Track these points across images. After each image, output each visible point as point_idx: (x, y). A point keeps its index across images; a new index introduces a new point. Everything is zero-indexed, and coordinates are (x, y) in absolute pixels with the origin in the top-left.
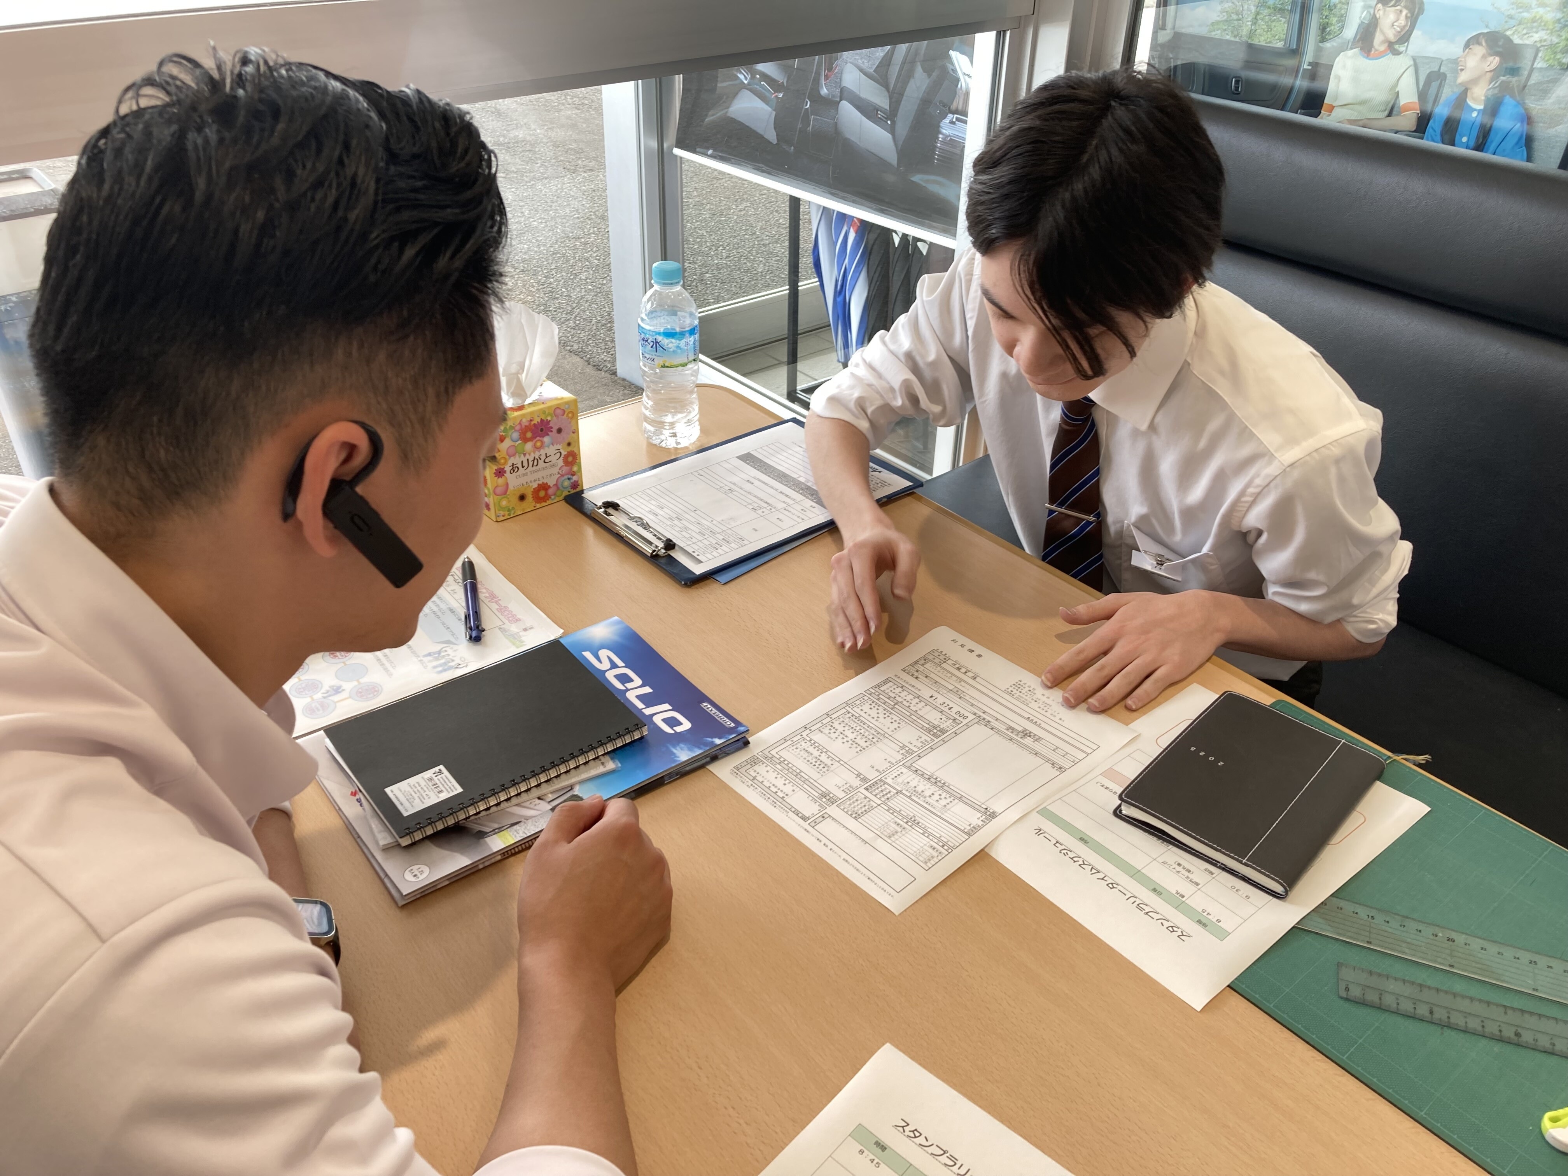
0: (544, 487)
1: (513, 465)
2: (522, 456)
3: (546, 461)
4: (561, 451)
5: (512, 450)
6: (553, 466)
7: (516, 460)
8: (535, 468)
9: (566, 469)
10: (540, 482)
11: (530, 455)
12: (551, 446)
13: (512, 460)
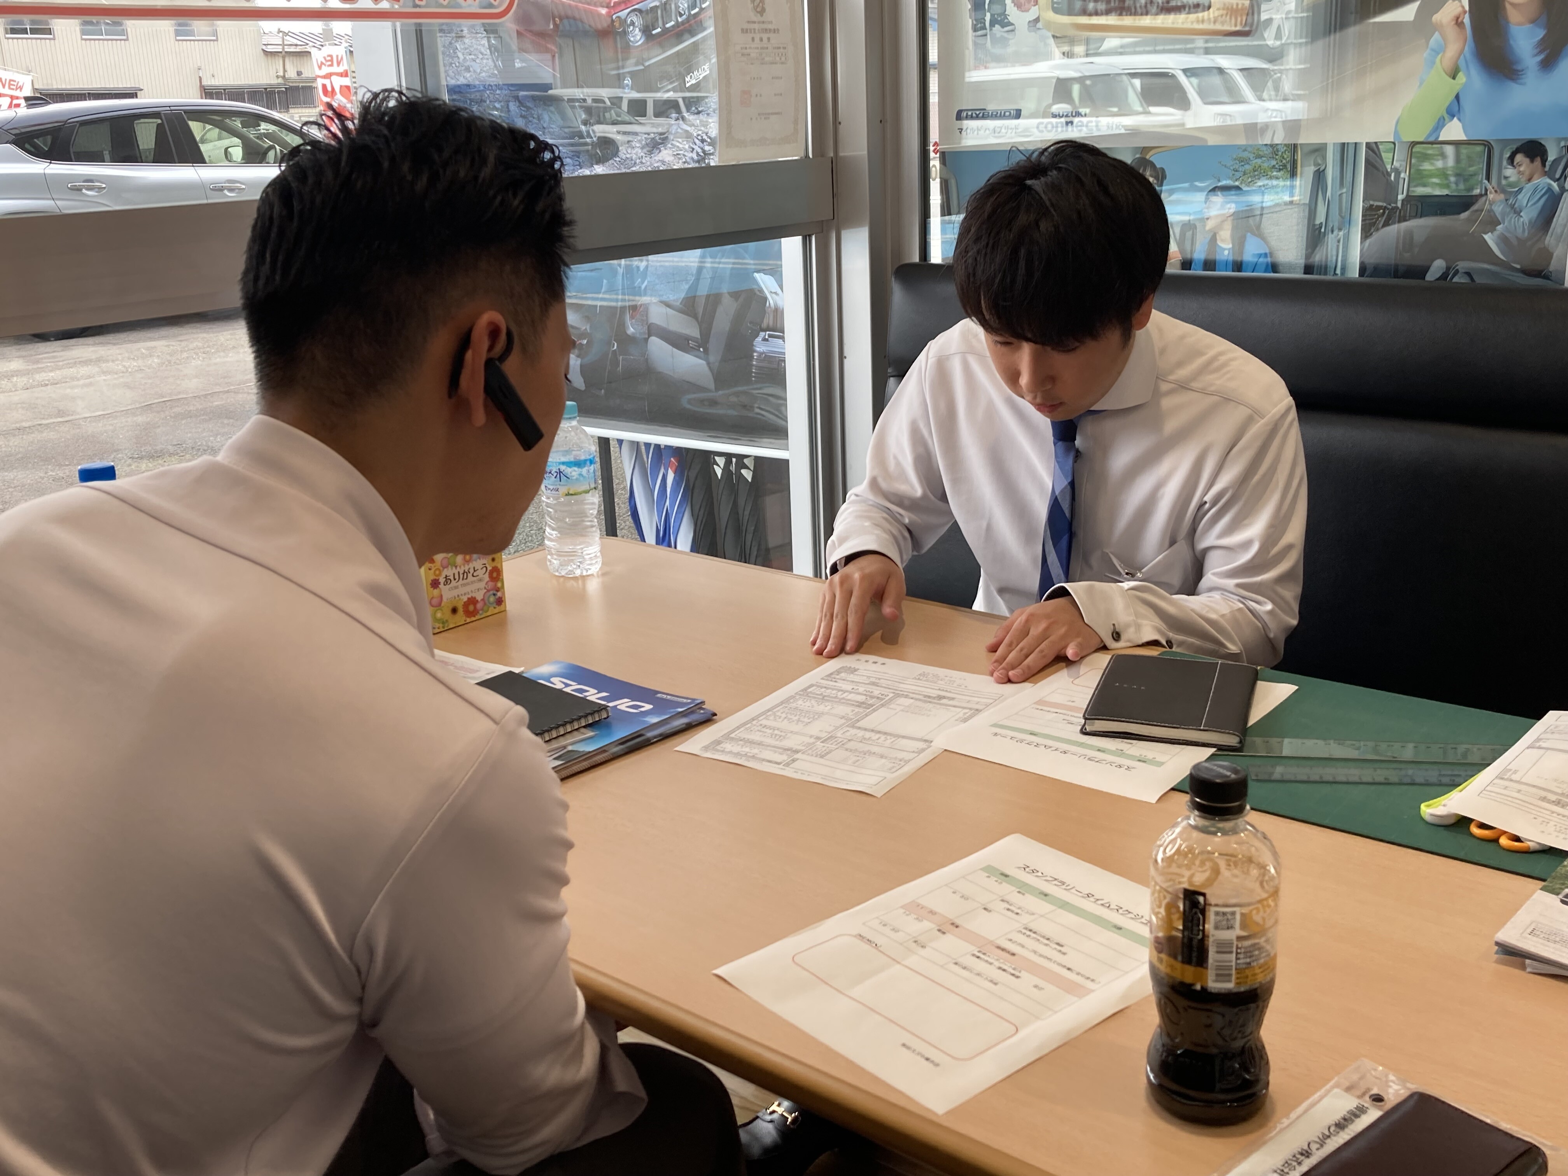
0: (472, 601)
1: (446, 576)
2: (454, 568)
3: (475, 575)
4: (487, 565)
5: (445, 562)
6: (480, 580)
7: (449, 572)
8: (465, 581)
9: (491, 584)
10: (470, 596)
11: (460, 567)
12: (478, 560)
13: (445, 572)
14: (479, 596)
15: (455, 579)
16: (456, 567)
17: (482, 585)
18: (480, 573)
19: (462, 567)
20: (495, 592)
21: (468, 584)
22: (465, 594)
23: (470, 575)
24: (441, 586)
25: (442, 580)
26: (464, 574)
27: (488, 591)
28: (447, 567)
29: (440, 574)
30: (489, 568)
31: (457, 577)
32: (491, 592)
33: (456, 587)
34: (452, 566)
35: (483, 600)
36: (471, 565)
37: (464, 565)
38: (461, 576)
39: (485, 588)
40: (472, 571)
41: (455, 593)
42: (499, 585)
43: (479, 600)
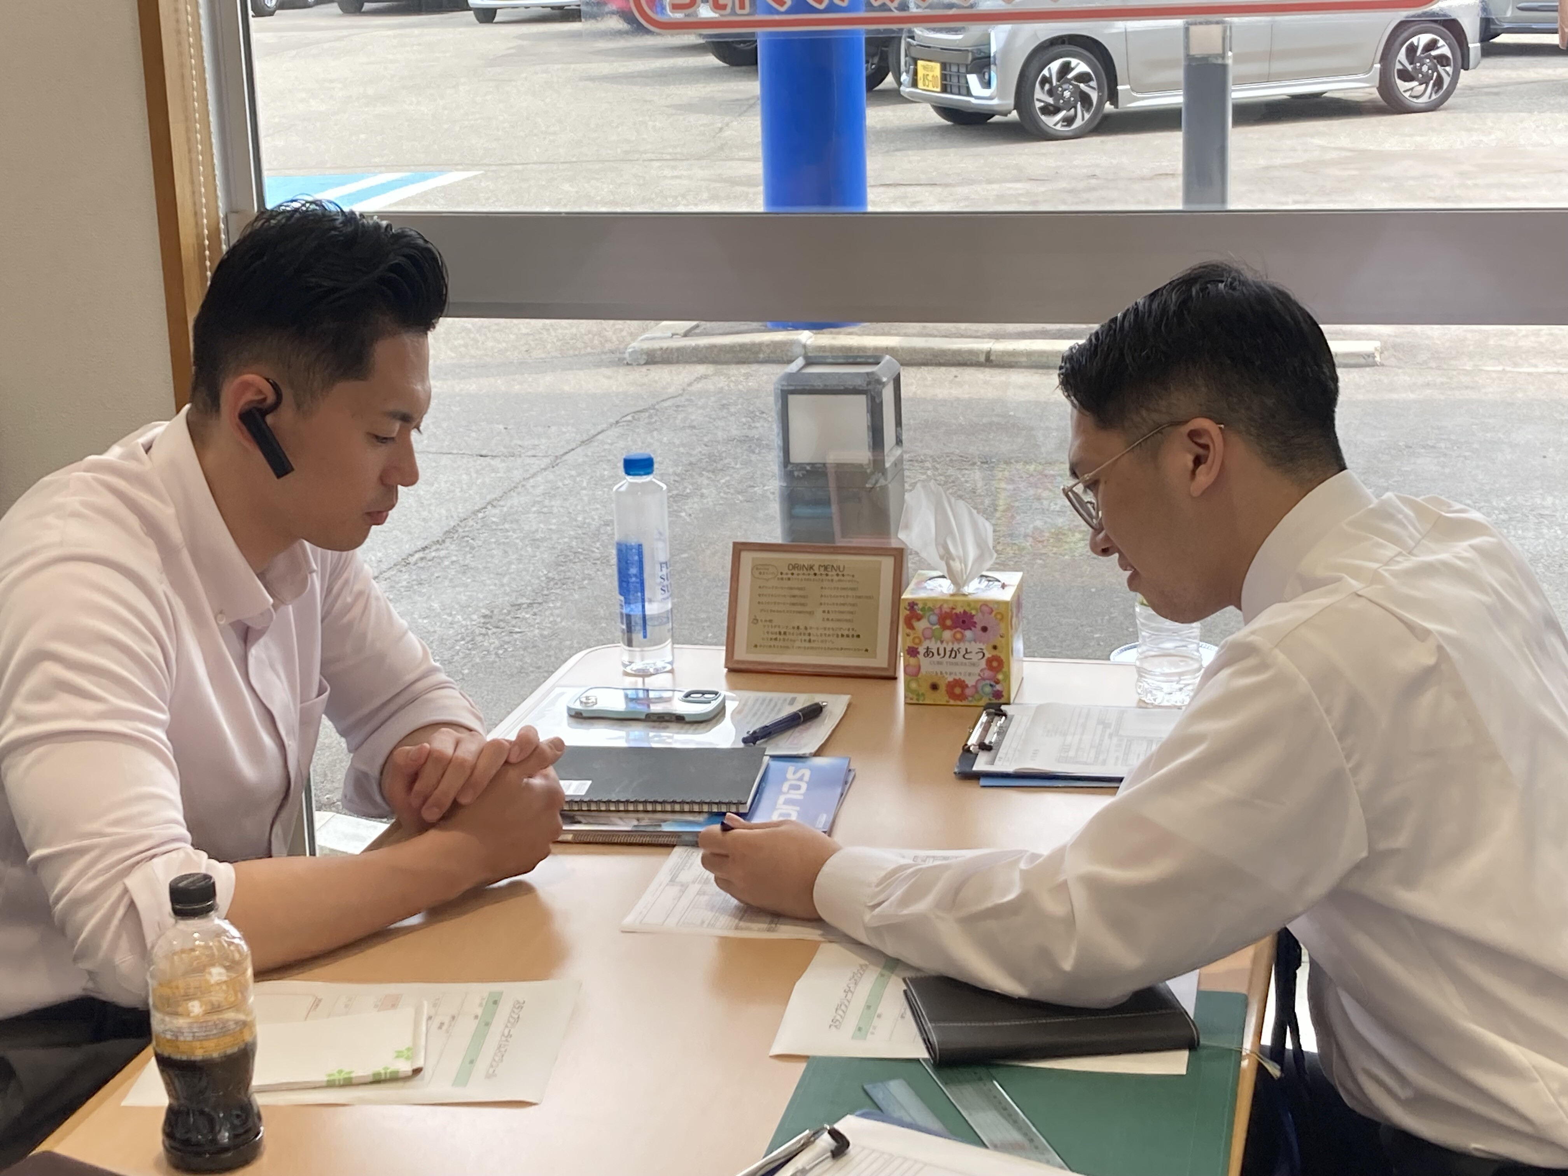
0: (960, 684)
1: (928, 648)
2: (939, 642)
3: (966, 656)
4: (985, 651)
5: (928, 633)
6: (974, 665)
7: (933, 645)
8: (951, 660)
9: (988, 673)
10: (957, 678)
11: (947, 643)
12: (973, 643)
13: (927, 643)
14: (970, 681)
15: (939, 654)
16: (942, 642)
17: (977, 670)
18: (975, 657)
19: (950, 644)
20: (992, 683)
21: (957, 664)
22: (951, 674)
23: (960, 656)
24: (921, 656)
25: (922, 650)
26: (951, 652)
27: (983, 679)
28: (930, 638)
29: (920, 643)
30: (987, 655)
31: (942, 652)
32: (988, 682)
33: (939, 663)
34: (936, 640)
35: (975, 687)
36: (963, 646)
37: (953, 643)
38: (948, 653)
39: (979, 675)
40: (963, 652)
41: (938, 669)
42: (1000, 677)
43: (970, 685)
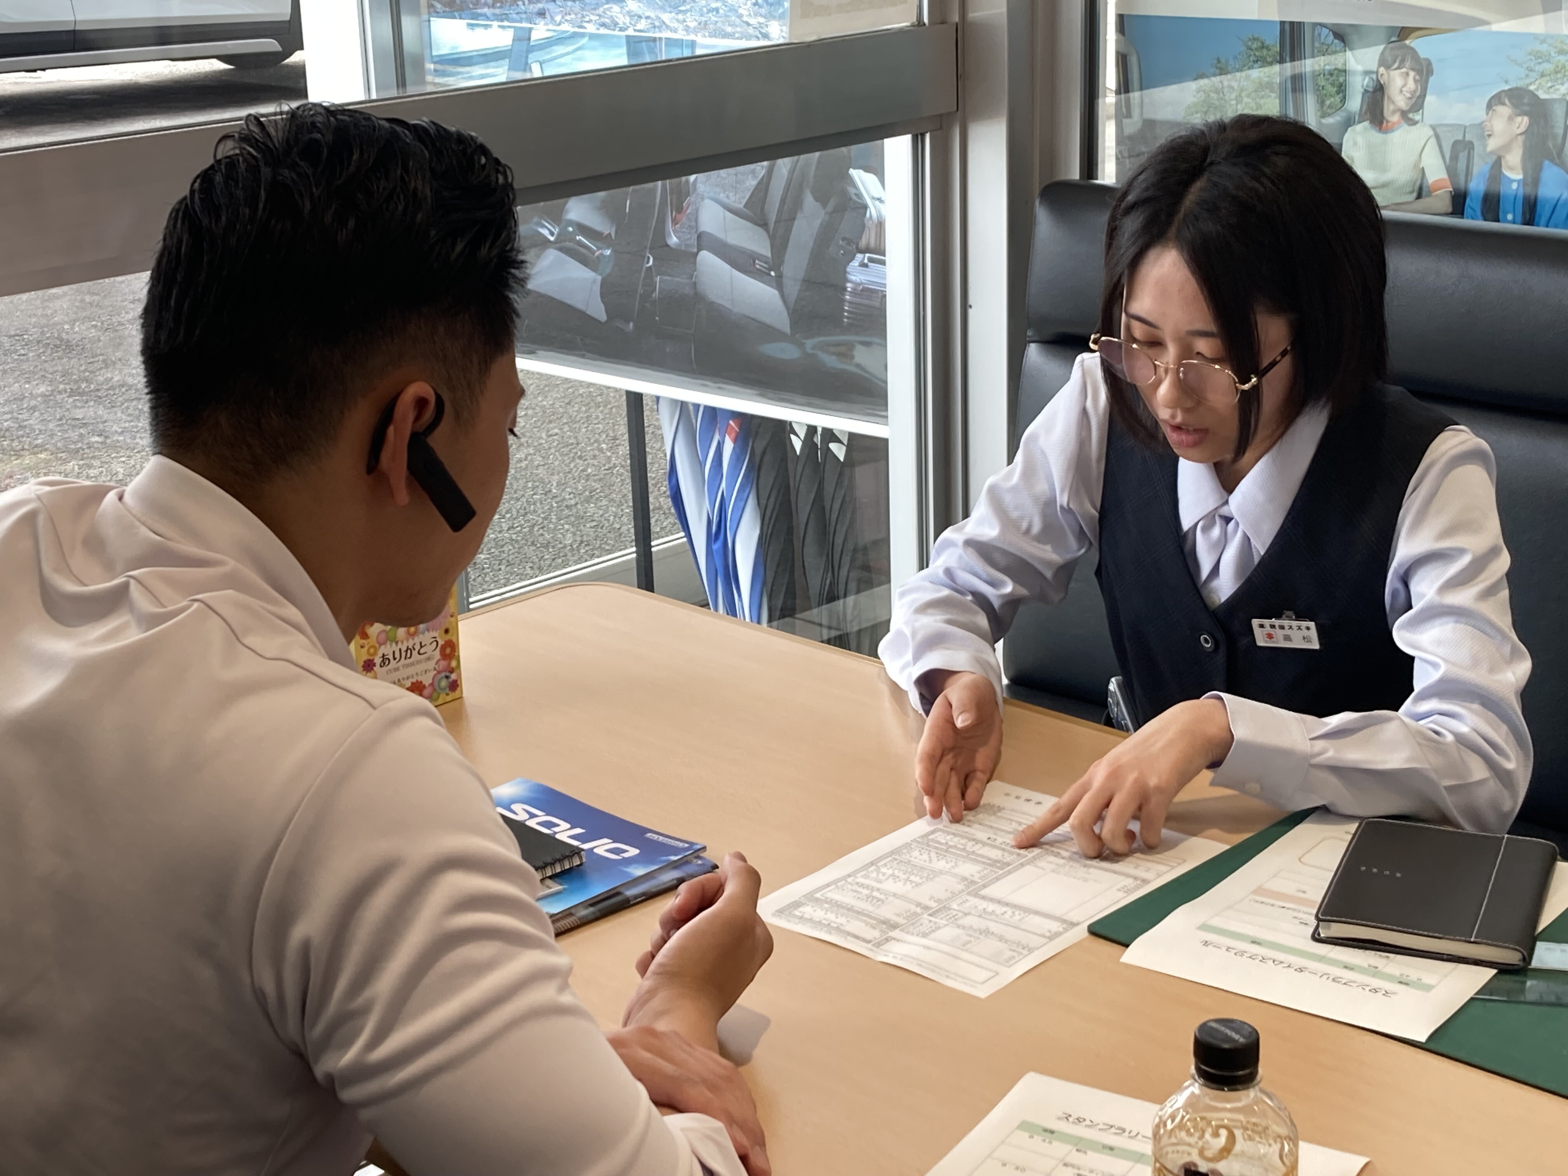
0: (418, 687)
1: (384, 655)
2: (394, 644)
3: (421, 652)
4: (438, 639)
5: (382, 637)
6: (429, 659)
7: (387, 650)
8: (409, 661)
9: (443, 663)
10: (414, 680)
11: (402, 643)
12: (426, 633)
13: (383, 650)
14: (427, 680)
15: (395, 659)
16: (397, 643)
17: (431, 664)
18: (429, 649)
19: (405, 642)
20: (448, 674)
21: (412, 664)
22: (408, 678)
23: (415, 653)
24: (377, 668)
25: (378, 660)
26: (406, 651)
27: (439, 672)
28: (384, 643)
29: (375, 653)
30: (441, 642)
31: (397, 655)
32: (443, 674)
33: (396, 669)
34: (391, 641)
35: (432, 684)
36: (417, 640)
38: (403, 654)
39: (435, 669)
40: (417, 647)
41: (395, 676)
42: (454, 664)
43: (427, 685)
